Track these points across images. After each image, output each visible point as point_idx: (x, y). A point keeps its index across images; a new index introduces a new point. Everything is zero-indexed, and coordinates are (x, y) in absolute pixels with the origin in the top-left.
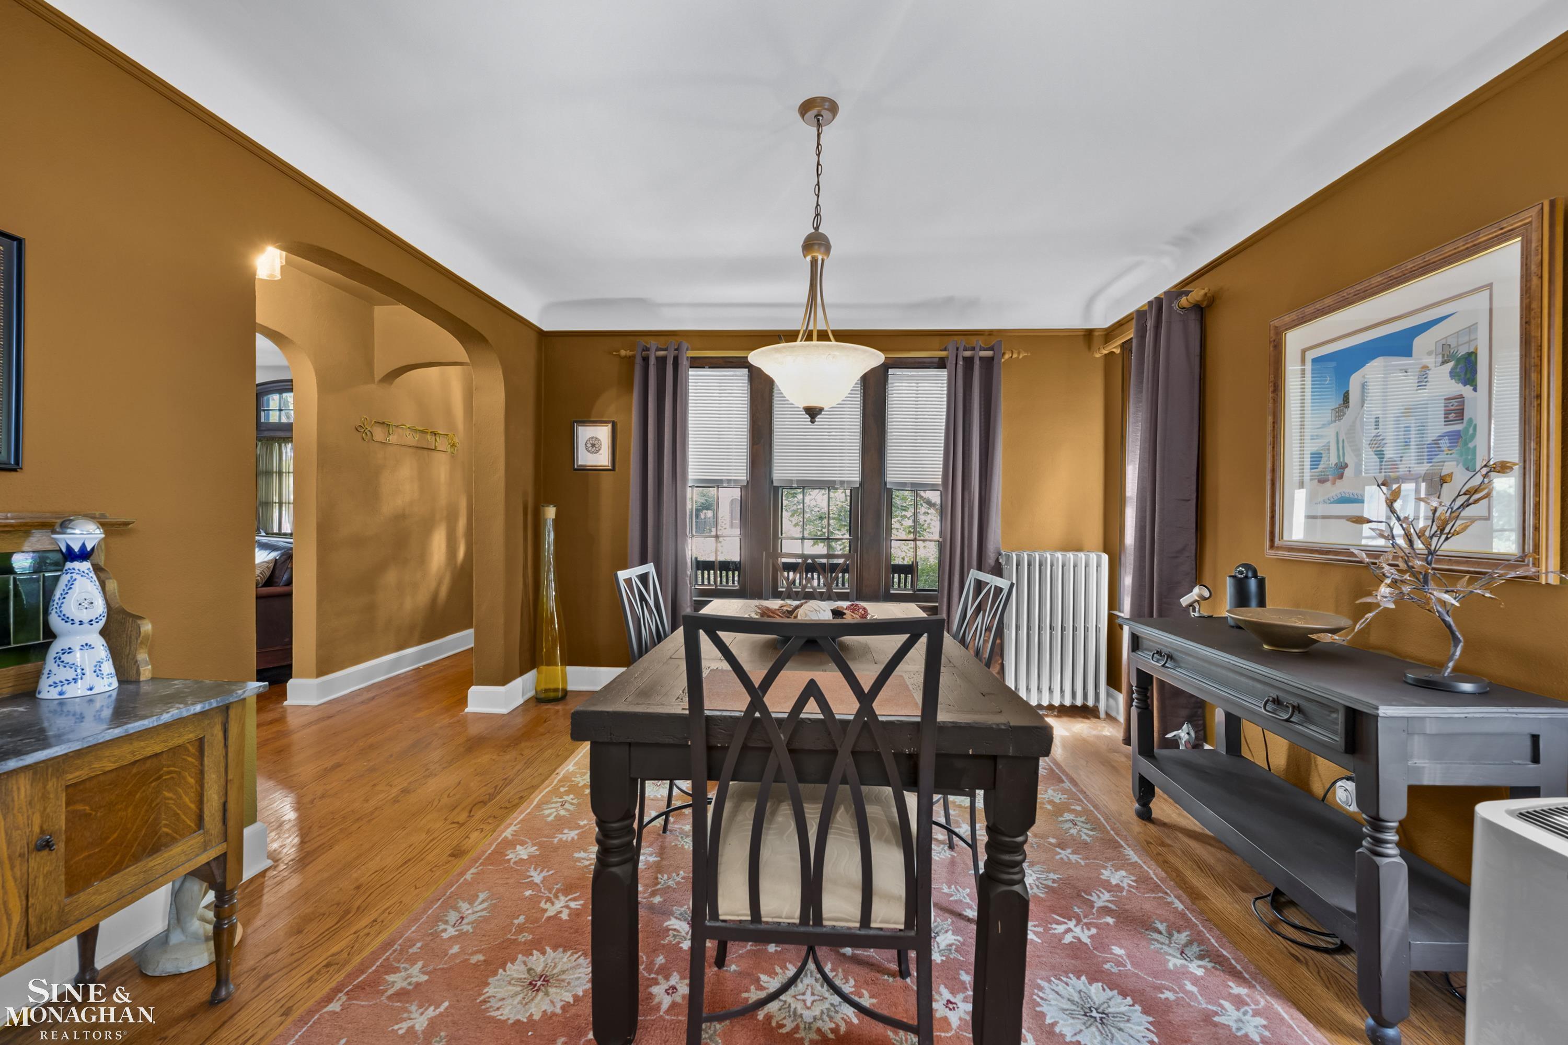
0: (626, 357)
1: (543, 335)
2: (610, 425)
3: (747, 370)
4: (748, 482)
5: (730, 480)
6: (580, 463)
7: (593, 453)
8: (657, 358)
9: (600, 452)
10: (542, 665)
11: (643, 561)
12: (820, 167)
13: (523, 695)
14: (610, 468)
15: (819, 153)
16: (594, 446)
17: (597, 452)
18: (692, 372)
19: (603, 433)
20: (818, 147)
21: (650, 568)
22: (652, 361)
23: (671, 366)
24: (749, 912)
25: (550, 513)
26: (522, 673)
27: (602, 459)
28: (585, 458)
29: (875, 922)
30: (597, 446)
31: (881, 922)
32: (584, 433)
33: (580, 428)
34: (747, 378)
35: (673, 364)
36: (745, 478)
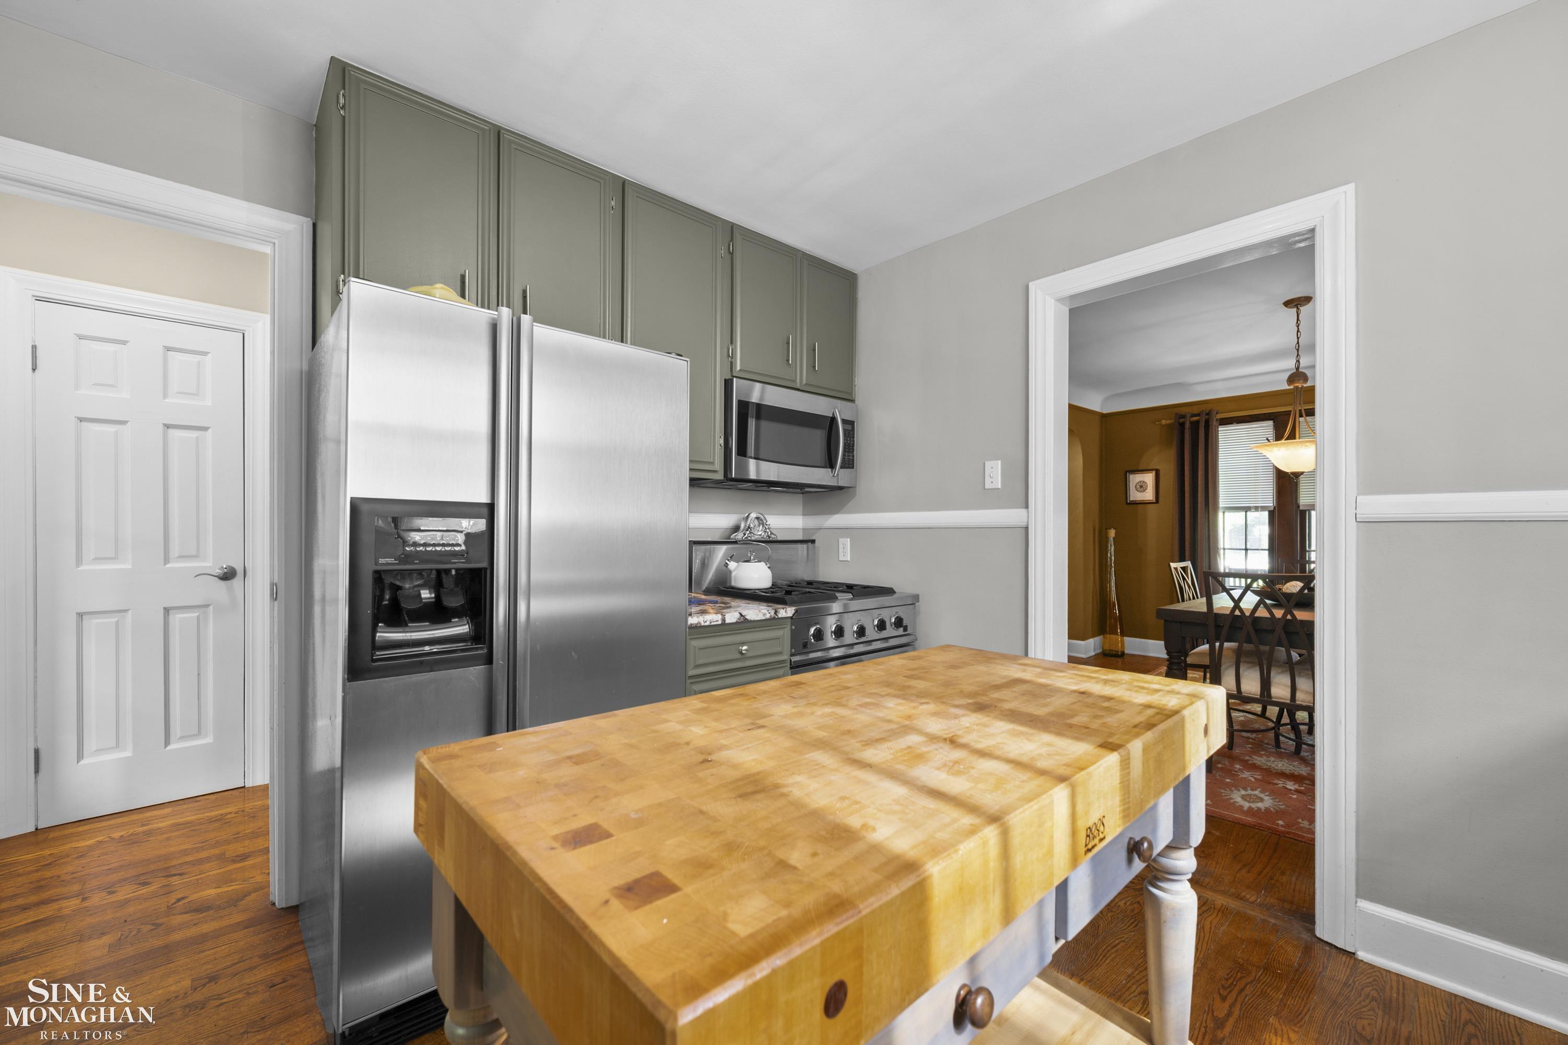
0: (1166, 425)
1: (1104, 417)
2: (1154, 472)
3: (1272, 421)
4: (1275, 508)
5: (1258, 507)
6: (1131, 499)
7: (1141, 492)
8: (1191, 423)
9: (1146, 491)
10: (1107, 634)
11: (1182, 559)
12: (1299, 333)
13: (1094, 651)
14: (1154, 501)
15: (1299, 325)
16: (1142, 487)
17: (1144, 491)
18: (1221, 429)
19: (1149, 478)
20: (1297, 322)
21: (1188, 564)
22: (1187, 425)
23: (1203, 428)
24: (1236, 690)
25: (1112, 533)
26: (1093, 637)
27: (1149, 495)
28: (1135, 495)
29: (1299, 701)
30: (1144, 487)
31: (1301, 701)
32: (1135, 479)
33: (1131, 476)
34: (1272, 428)
35: (1205, 426)
36: (1272, 504)
